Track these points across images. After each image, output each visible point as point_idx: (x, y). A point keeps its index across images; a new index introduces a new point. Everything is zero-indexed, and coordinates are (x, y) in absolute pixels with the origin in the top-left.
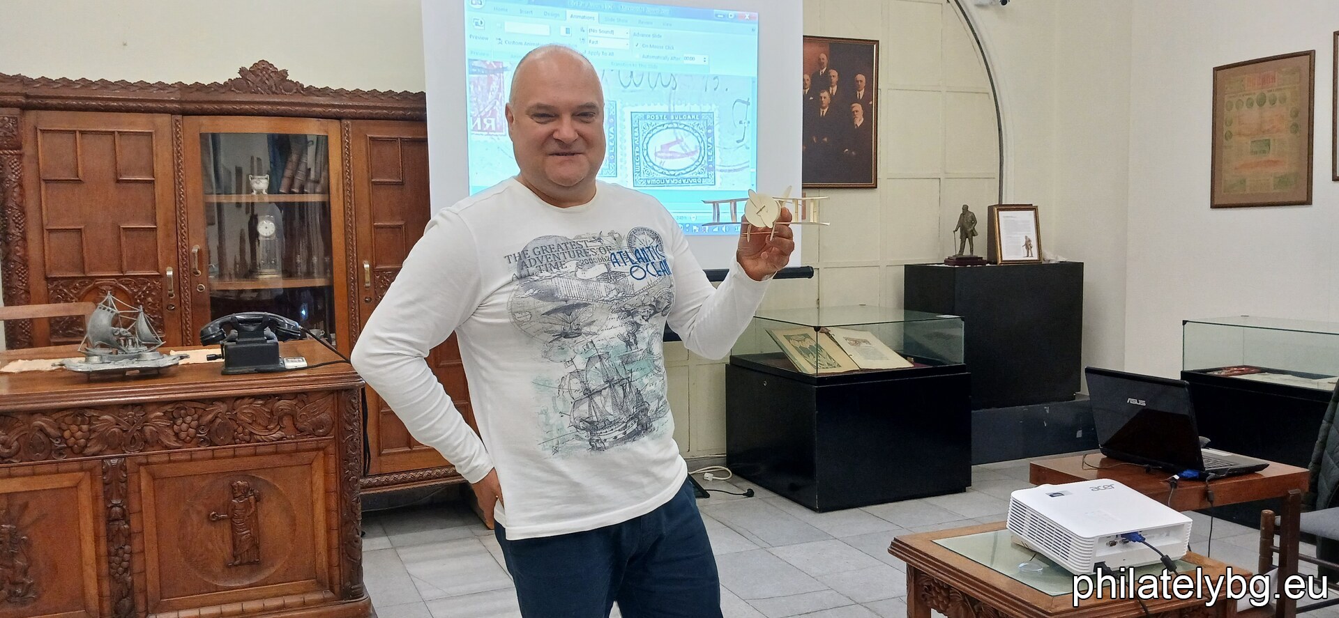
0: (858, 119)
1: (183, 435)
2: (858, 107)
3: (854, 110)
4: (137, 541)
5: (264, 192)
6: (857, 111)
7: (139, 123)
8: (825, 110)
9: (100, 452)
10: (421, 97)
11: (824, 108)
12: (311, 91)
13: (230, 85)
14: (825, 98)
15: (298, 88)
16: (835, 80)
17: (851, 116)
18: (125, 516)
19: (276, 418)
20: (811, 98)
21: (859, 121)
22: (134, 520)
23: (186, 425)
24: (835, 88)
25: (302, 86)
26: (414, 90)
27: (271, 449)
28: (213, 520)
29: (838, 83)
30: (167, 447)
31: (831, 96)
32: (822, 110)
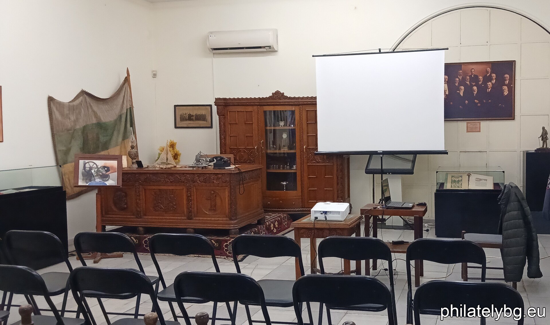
0: (506, 92)
1: (201, 181)
2: (505, 88)
3: (503, 89)
4: (193, 201)
5: (283, 126)
6: (505, 89)
7: (250, 109)
8: (490, 90)
9: (186, 183)
10: (315, 98)
11: (489, 89)
12: (290, 98)
13: (270, 97)
14: (489, 85)
15: (286, 97)
16: (494, 78)
17: (502, 91)
18: (190, 196)
19: (218, 179)
20: (483, 85)
21: (506, 93)
22: (192, 197)
23: (202, 178)
24: (494, 81)
25: (287, 97)
26: (314, 96)
27: (217, 185)
28: (207, 199)
29: (495, 79)
30: (198, 183)
31: (492, 84)
32: (488, 89)
